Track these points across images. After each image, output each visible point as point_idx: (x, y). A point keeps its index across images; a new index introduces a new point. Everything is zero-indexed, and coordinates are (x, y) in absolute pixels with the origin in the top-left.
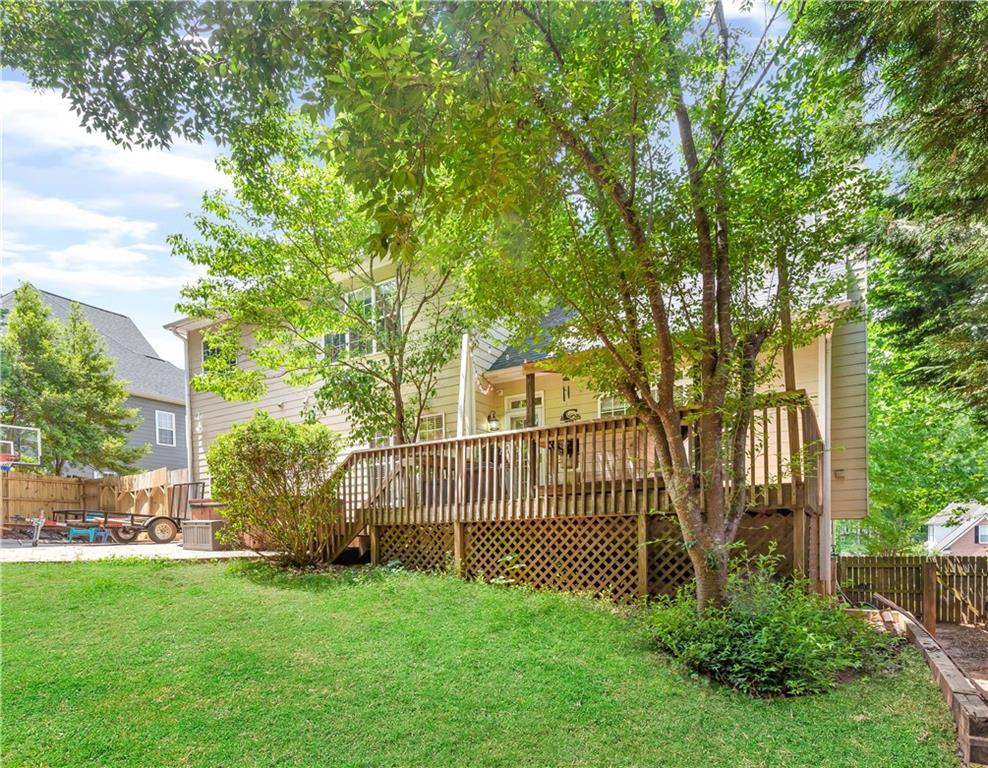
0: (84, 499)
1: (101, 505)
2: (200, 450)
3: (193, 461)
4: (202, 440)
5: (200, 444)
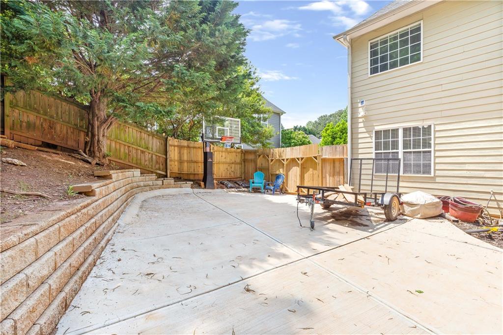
0: (244, 162)
1: (258, 166)
2: (360, 130)
3: (352, 139)
4: (363, 122)
5: (361, 125)
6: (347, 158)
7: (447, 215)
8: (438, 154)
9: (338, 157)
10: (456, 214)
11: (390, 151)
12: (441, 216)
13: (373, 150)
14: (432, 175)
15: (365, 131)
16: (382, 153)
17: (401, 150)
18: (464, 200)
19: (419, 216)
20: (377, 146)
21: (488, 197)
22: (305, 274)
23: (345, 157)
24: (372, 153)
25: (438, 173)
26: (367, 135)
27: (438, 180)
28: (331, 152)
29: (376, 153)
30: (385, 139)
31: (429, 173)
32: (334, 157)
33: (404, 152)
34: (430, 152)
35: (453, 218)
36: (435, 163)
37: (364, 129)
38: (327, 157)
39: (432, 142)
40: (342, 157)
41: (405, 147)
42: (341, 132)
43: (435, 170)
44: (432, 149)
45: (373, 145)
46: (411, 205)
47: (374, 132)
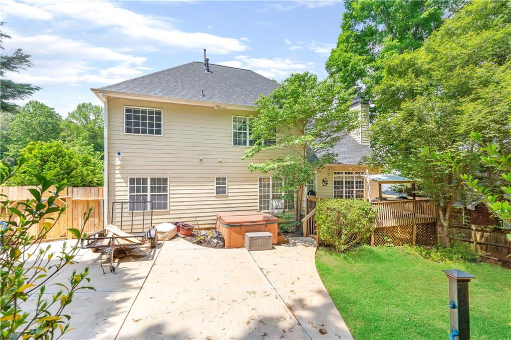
2: (117, 176)
3: (108, 182)
4: (119, 169)
5: (117, 172)
6: (104, 200)
7: (179, 235)
8: (171, 196)
9: (92, 198)
10: (184, 233)
11: (142, 194)
12: (177, 235)
13: (128, 193)
14: (168, 210)
15: (121, 177)
16: (134, 195)
17: (149, 193)
18: (186, 223)
19: (167, 239)
20: (132, 189)
21: (194, 219)
22: (152, 298)
23: (101, 198)
24: (127, 195)
25: (171, 208)
26: (122, 180)
27: (171, 212)
28: (85, 193)
29: (130, 195)
30: (137, 184)
31: (166, 208)
32: (89, 199)
33: (151, 195)
34: (167, 195)
35: (183, 236)
36: (170, 202)
37: (119, 175)
38: (79, 198)
39: (168, 189)
40: (98, 199)
41: (152, 191)
42: (56, 155)
43: (170, 206)
44: (168, 193)
45: (128, 189)
46: (162, 233)
47: (129, 179)
